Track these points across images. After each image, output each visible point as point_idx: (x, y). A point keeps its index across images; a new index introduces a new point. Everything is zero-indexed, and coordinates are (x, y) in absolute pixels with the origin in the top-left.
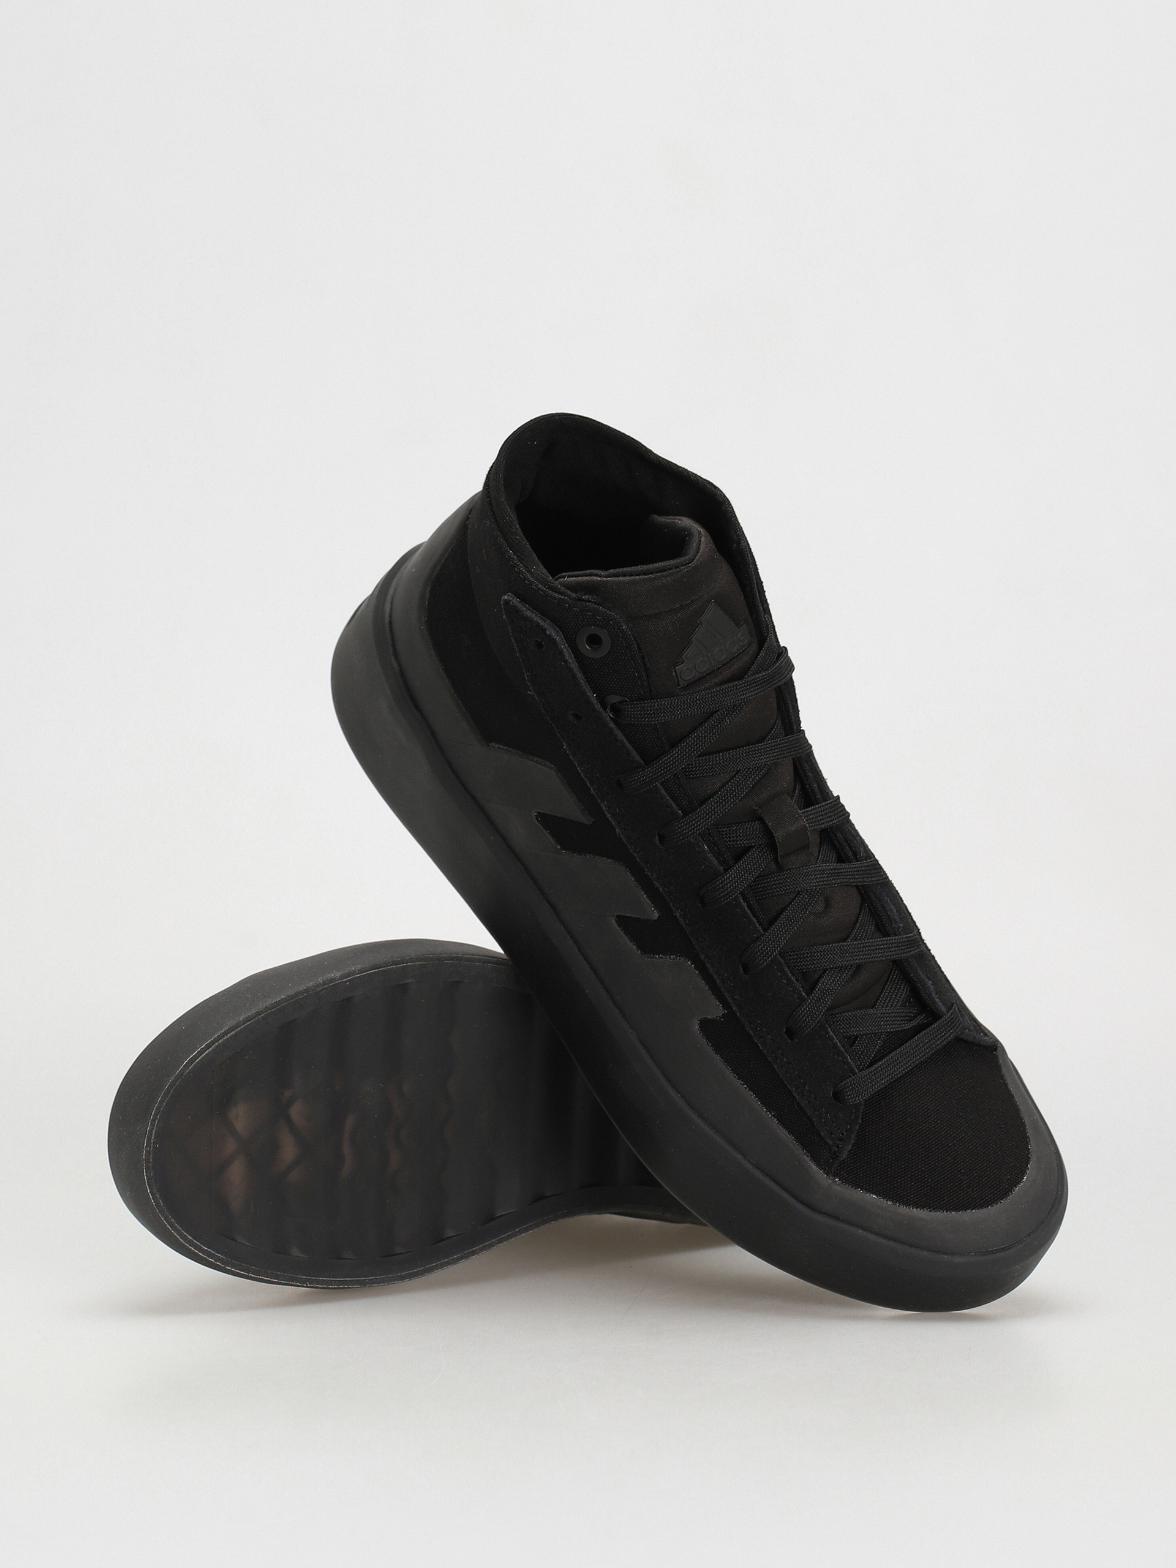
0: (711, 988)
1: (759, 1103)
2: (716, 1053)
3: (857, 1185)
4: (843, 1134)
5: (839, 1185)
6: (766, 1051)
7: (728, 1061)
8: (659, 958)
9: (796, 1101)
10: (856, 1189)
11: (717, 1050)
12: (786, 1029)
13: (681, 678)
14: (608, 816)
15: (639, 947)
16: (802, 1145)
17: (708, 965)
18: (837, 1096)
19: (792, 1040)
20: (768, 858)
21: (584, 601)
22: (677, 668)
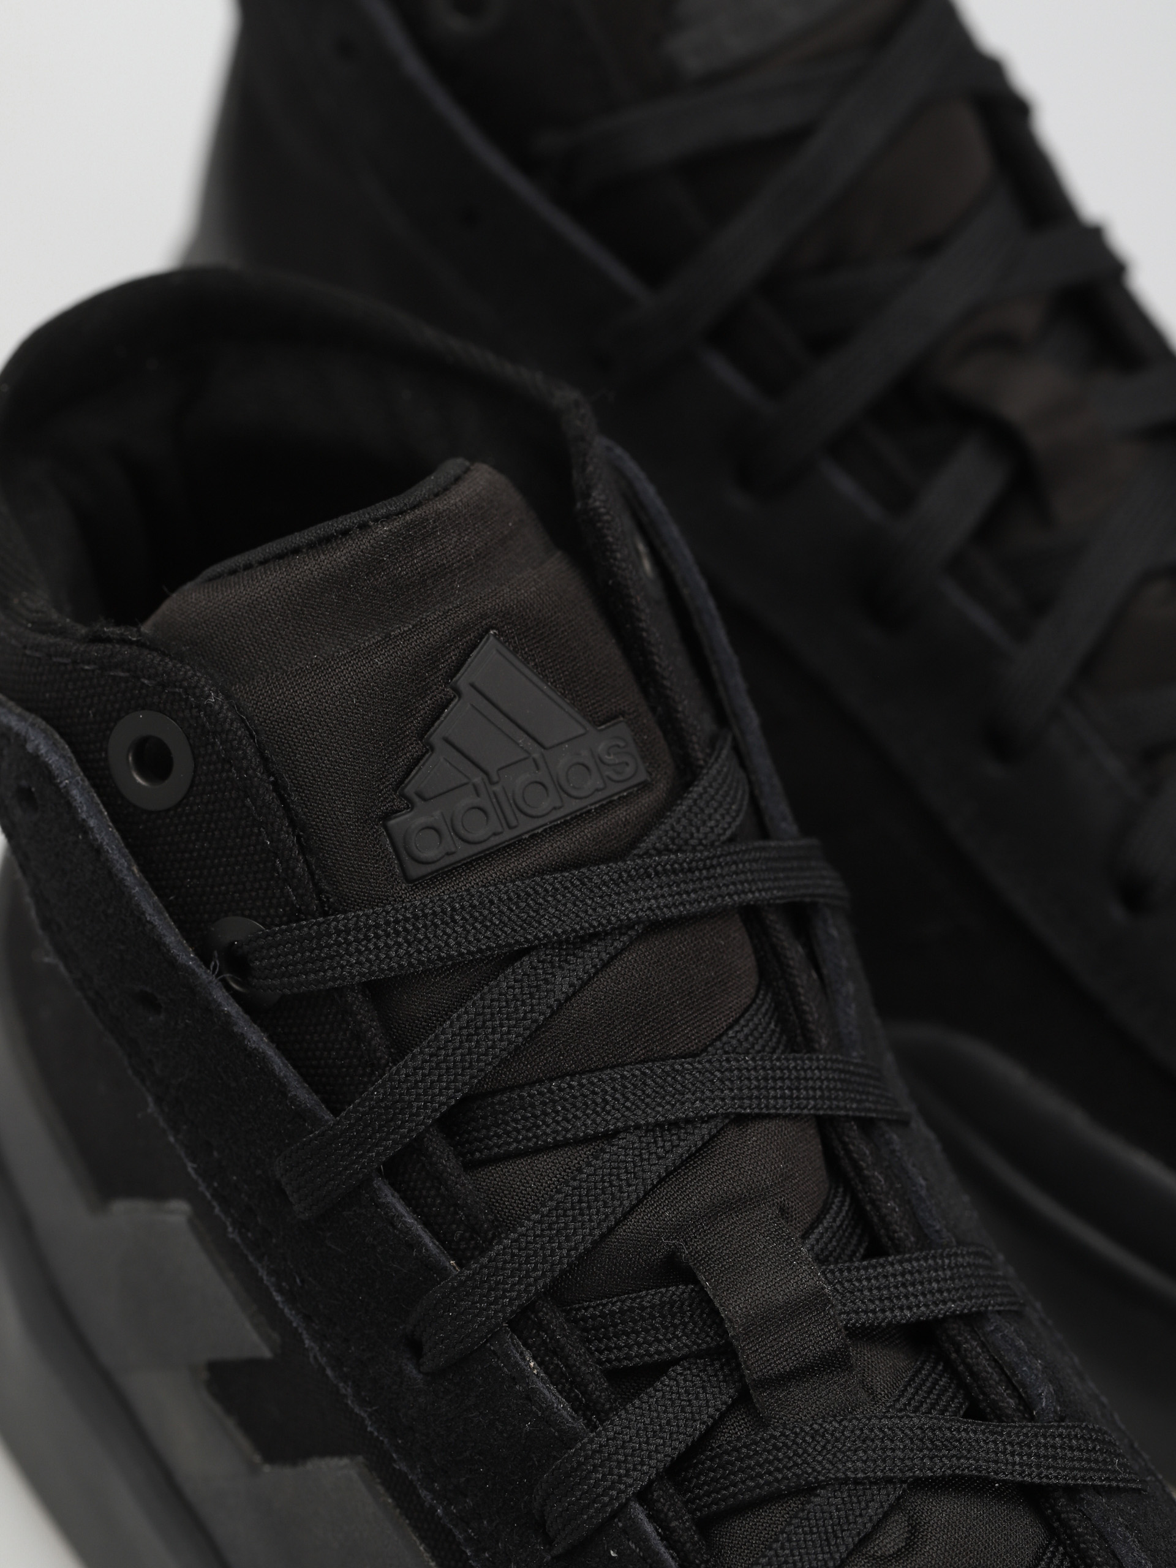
13: (417, 857)
20: (719, 1397)
21: (108, 640)
22: (392, 823)
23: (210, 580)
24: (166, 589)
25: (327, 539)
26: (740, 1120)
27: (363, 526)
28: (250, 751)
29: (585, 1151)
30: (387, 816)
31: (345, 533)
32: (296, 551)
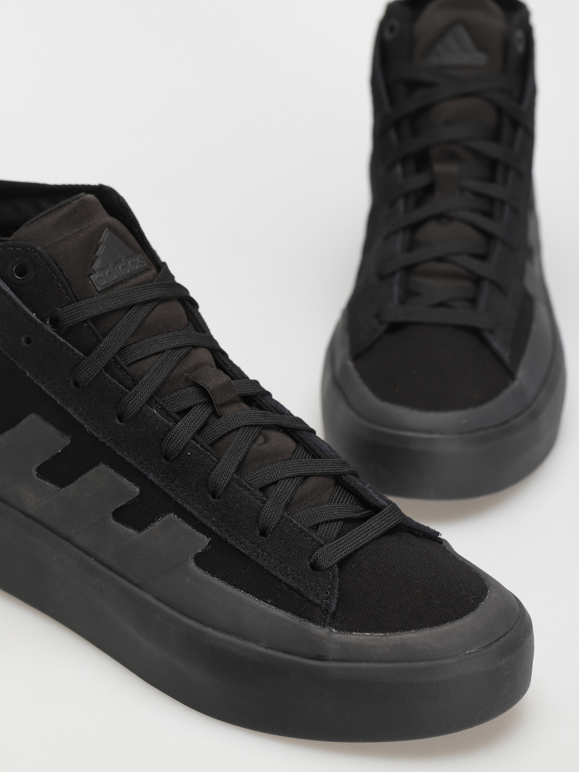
0: (194, 527)
1: (257, 599)
2: (213, 577)
3: (351, 630)
4: (327, 593)
5: (336, 633)
6: (248, 552)
7: (223, 578)
8: (151, 526)
9: (283, 582)
10: (351, 633)
11: (213, 575)
12: (260, 531)
13: (98, 285)
14: (75, 416)
15: (135, 528)
16: (298, 616)
17: (185, 505)
18: (315, 567)
19: (266, 537)
20: (208, 411)
21: (4, 241)
22: (91, 277)
23: (27, 225)
24: (12, 231)
25: (60, 208)
26: (195, 347)
27: (69, 202)
28: (52, 260)
29: (158, 356)
30: (90, 275)
31: (64, 205)
32: (51, 212)
